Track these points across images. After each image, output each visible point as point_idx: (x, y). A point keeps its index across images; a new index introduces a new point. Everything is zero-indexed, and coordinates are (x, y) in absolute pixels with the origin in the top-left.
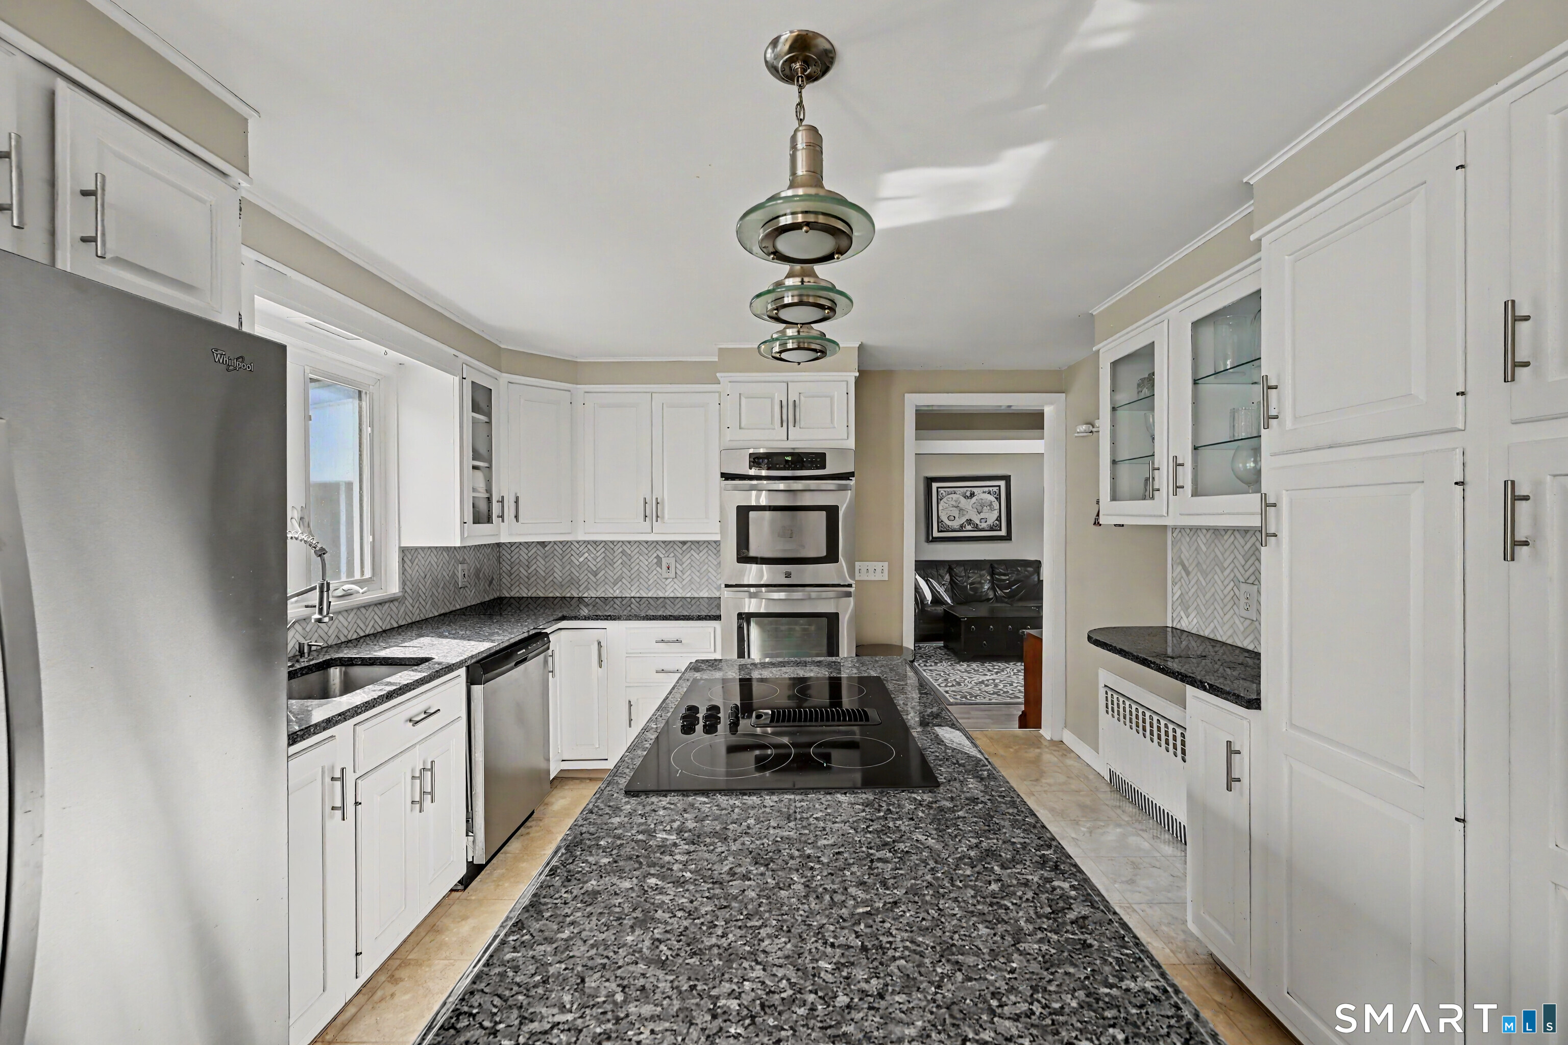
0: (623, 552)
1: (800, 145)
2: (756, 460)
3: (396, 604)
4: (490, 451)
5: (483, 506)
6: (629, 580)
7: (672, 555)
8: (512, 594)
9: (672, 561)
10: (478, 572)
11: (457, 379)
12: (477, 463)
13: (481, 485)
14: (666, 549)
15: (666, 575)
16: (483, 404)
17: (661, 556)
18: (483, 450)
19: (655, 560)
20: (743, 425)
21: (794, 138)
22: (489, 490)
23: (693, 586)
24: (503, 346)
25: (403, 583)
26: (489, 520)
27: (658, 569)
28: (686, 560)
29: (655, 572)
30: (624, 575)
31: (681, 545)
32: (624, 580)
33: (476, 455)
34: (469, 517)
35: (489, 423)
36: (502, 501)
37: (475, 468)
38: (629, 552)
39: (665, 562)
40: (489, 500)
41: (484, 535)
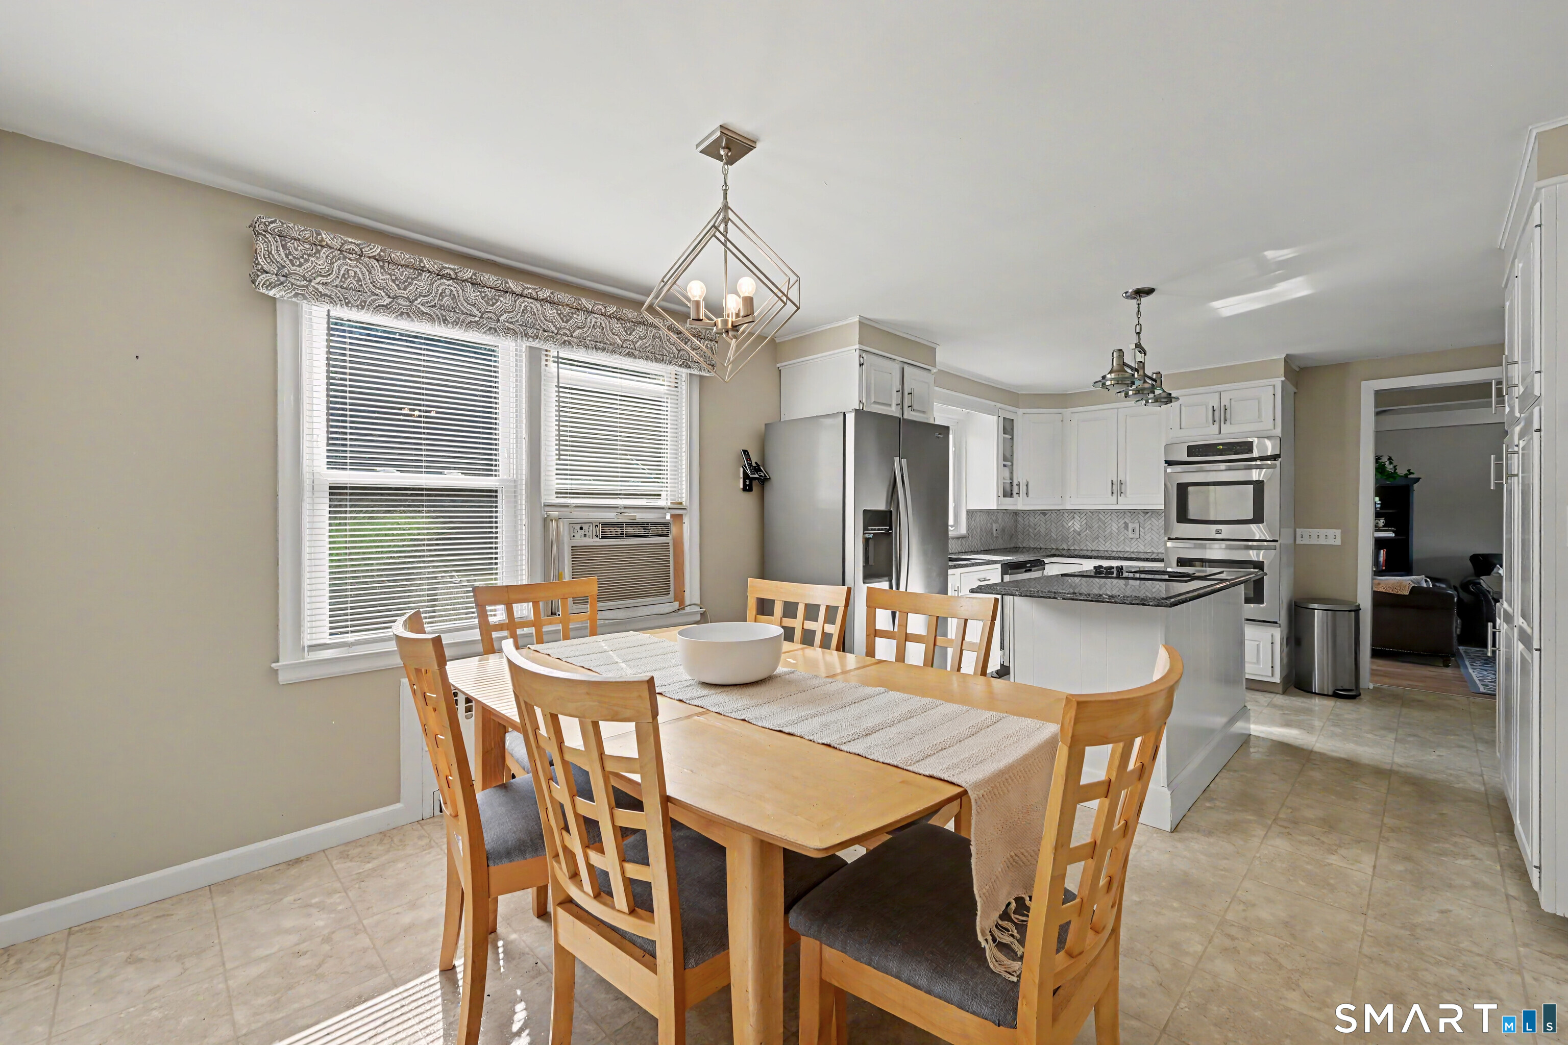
0: (1100, 519)
1: (1115, 356)
2: (1193, 450)
3: (965, 539)
4: (1012, 455)
5: (1008, 488)
6: (1104, 539)
7: (1137, 521)
8: (1024, 545)
9: (1136, 526)
10: (1003, 530)
11: (996, 418)
12: (1005, 463)
13: (1007, 474)
14: (1132, 517)
15: (1132, 536)
16: (1009, 428)
17: (1127, 521)
18: (1008, 456)
19: (1124, 525)
20: (1182, 427)
21: (1113, 353)
22: (1012, 479)
23: (1152, 544)
24: (1020, 393)
25: (968, 530)
26: (1011, 495)
27: (1126, 531)
28: (1148, 525)
29: (1123, 533)
30: (1100, 535)
31: (1143, 514)
32: (1099, 539)
33: (1005, 459)
34: (1001, 494)
35: (1012, 439)
36: (1018, 485)
37: (1005, 466)
38: (1104, 519)
39: (1131, 526)
40: (1011, 484)
41: (1009, 504)
